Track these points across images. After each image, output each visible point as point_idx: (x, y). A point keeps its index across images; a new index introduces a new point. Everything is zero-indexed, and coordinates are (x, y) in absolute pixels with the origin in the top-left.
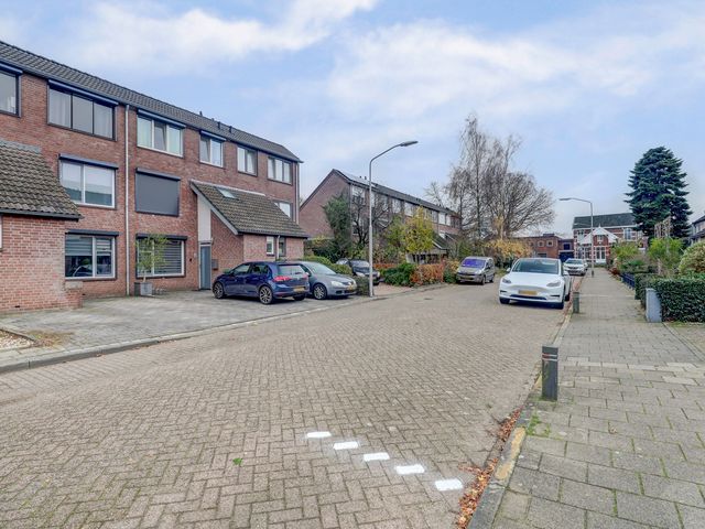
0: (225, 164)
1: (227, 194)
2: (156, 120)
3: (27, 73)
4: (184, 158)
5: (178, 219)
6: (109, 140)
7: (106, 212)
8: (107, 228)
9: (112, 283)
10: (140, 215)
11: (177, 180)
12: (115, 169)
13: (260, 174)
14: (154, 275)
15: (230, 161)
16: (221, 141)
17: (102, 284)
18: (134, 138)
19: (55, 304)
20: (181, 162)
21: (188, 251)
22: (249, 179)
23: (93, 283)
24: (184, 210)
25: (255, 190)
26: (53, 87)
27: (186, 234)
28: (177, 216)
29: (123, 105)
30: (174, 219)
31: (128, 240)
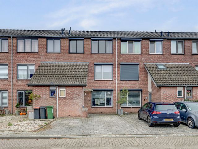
0: (163, 52)
1: (160, 67)
2: (129, 40)
3: (85, 38)
4: (141, 54)
5: (139, 82)
6: (111, 54)
7: (109, 82)
8: (110, 88)
9: (111, 109)
10: (122, 81)
11: (138, 64)
12: (112, 65)
13: (186, 53)
14: (128, 106)
15: (167, 50)
16: (161, 41)
17: (108, 109)
18: (119, 50)
19: (79, 116)
20: (140, 56)
21: (143, 96)
22: (179, 57)
23: (105, 109)
24: (141, 78)
25: (183, 62)
26: (93, 40)
27: (142, 88)
28: (138, 81)
29: (115, 39)
30: (136, 82)
31: (117, 92)
